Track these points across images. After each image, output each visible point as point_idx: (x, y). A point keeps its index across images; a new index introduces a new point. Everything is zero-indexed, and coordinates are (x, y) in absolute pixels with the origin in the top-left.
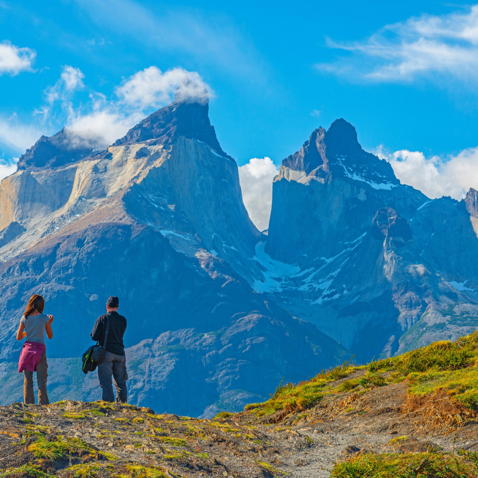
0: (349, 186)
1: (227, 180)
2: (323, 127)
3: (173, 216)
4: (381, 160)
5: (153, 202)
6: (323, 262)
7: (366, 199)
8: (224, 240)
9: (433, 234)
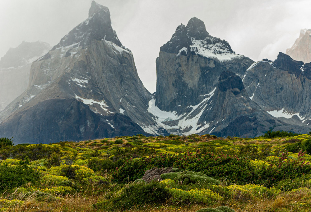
0: (203, 59)
1: (126, 64)
2: (183, 24)
3: (92, 91)
4: (222, 40)
5: (78, 83)
6: (192, 109)
7: (214, 66)
8: (128, 102)
9: (259, 83)
